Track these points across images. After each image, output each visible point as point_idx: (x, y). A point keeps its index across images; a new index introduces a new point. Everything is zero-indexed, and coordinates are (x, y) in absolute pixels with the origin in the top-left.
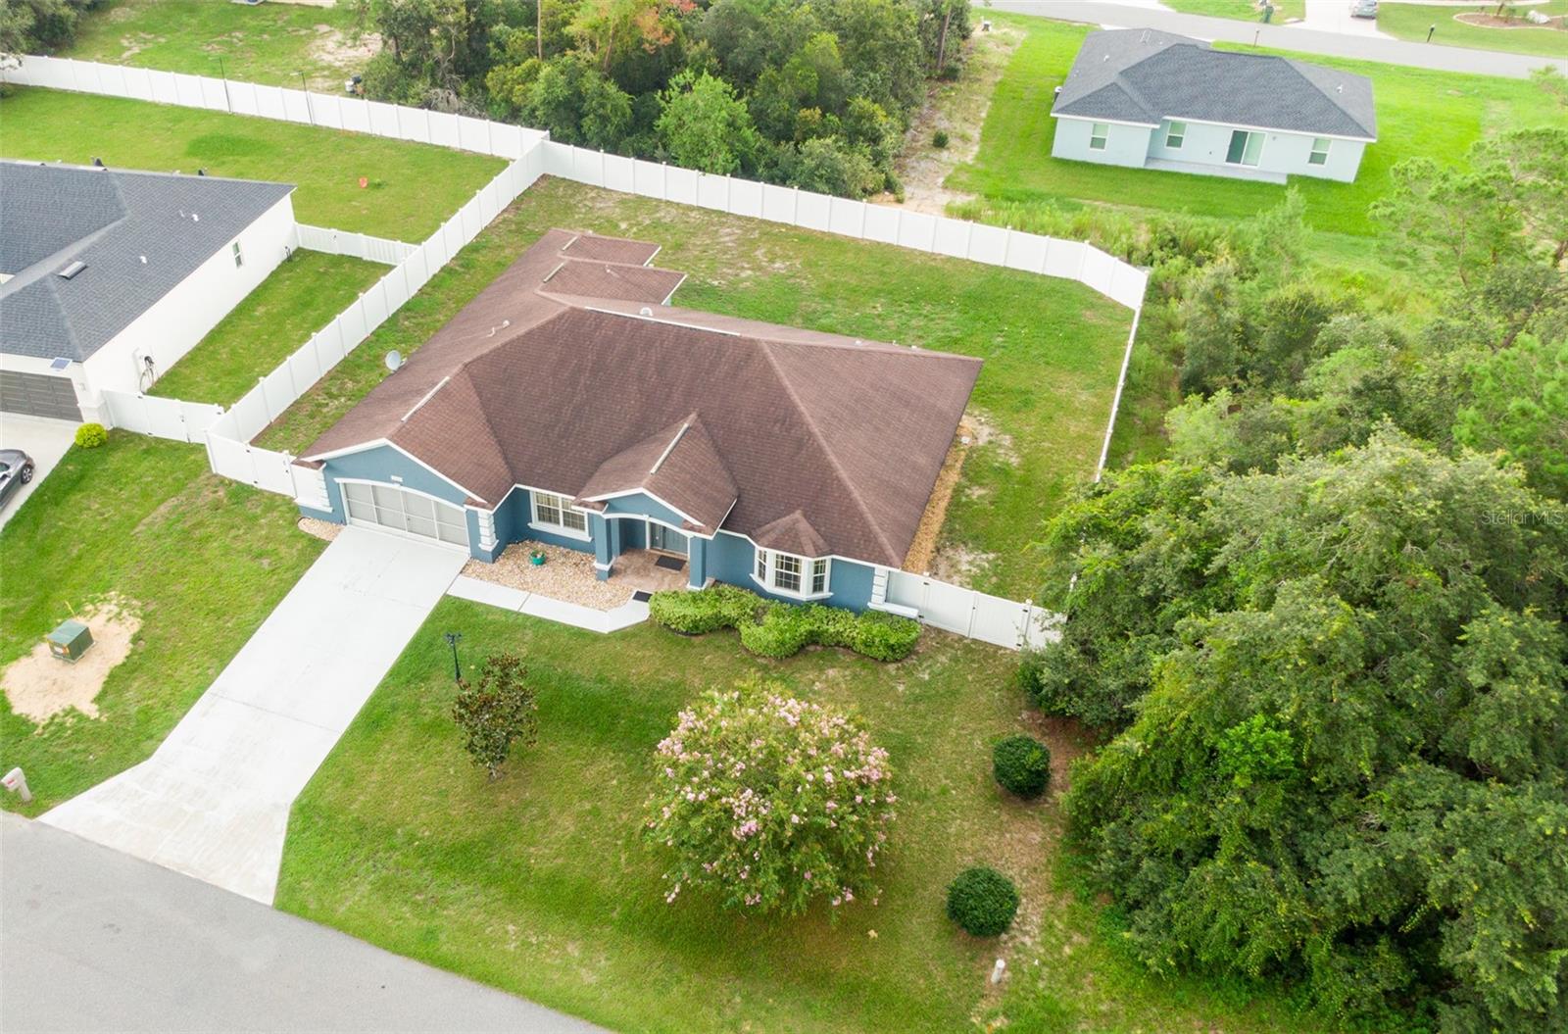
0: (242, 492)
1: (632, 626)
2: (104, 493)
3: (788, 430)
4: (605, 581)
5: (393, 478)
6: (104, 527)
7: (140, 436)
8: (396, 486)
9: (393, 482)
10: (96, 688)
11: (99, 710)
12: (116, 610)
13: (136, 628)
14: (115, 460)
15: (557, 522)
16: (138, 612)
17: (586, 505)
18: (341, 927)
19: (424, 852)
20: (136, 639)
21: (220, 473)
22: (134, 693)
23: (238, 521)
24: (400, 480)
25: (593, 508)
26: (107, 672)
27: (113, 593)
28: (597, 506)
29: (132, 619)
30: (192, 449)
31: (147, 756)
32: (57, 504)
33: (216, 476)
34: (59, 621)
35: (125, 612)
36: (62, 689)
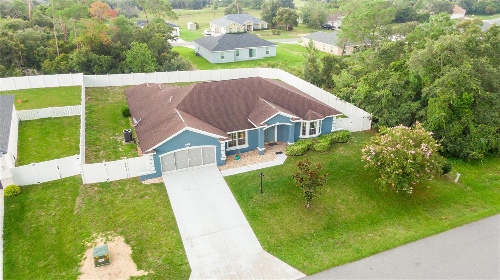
0: (106, 186)
1: (286, 160)
2: (41, 208)
4: (263, 154)
5: (186, 145)
6: (57, 218)
7: (35, 185)
8: (188, 148)
9: (186, 147)
10: (133, 266)
11: (146, 271)
12: (104, 239)
14: (32, 196)
15: (235, 145)
16: (116, 234)
17: (262, 125)
18: (334, 266)
20: (127, 242)
21: (87, 183)
22: (152, 258)
23: (116, 192)
24: (189, 144)
25: (265, 125)
26: (130, 258)
27: (94, 235)
28: (265, 124)
29: (116, 238)
30: (64, 181)
31: (189, 271)
32: (22, 220)
33: (86, 185)
34: (79, 256)
35: (110, 237)
36: (117, 275)
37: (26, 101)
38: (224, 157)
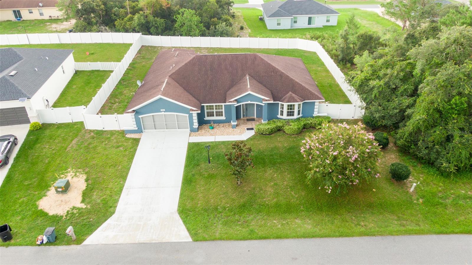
0: (100, 133)
1: (252, 136)
2: (48, 142)
3: (276, 73)
4: (235, 128)
5: (161, 110)
6: (54, 152)
7: (54, 124)
8: (163, 113)
10: (80, 198)
11: (85, 205)
12: (74, 174)
13: (85, 177)
14: (47, 132)
16: (83, 172)
17: (231, 102)
18: (221, 239)
19: (231, 210)
20: (87, 180)
21: (89, 128)
22: (96, 196)
23: (103, 140)
24: (164, 110)
26: (82, 193)
27: (69, 170)
28: (235, 101)
29: (81, 175)
30: (74, 124)
31: (113, 213)
32: (32, 149)
33: (87, 130)
34: (52, 183)
35: (78, 174)
36: (66, 203)
37: (93, 54)
38: (196, 125)
